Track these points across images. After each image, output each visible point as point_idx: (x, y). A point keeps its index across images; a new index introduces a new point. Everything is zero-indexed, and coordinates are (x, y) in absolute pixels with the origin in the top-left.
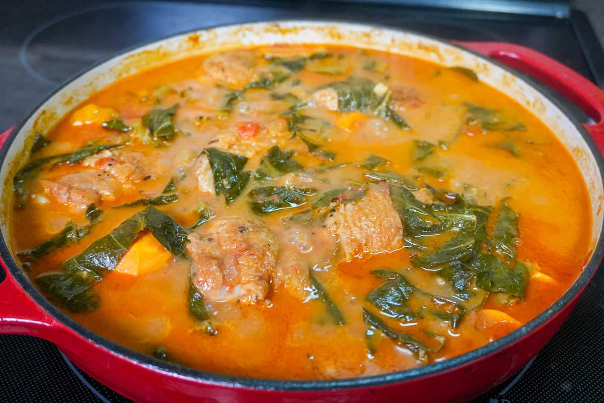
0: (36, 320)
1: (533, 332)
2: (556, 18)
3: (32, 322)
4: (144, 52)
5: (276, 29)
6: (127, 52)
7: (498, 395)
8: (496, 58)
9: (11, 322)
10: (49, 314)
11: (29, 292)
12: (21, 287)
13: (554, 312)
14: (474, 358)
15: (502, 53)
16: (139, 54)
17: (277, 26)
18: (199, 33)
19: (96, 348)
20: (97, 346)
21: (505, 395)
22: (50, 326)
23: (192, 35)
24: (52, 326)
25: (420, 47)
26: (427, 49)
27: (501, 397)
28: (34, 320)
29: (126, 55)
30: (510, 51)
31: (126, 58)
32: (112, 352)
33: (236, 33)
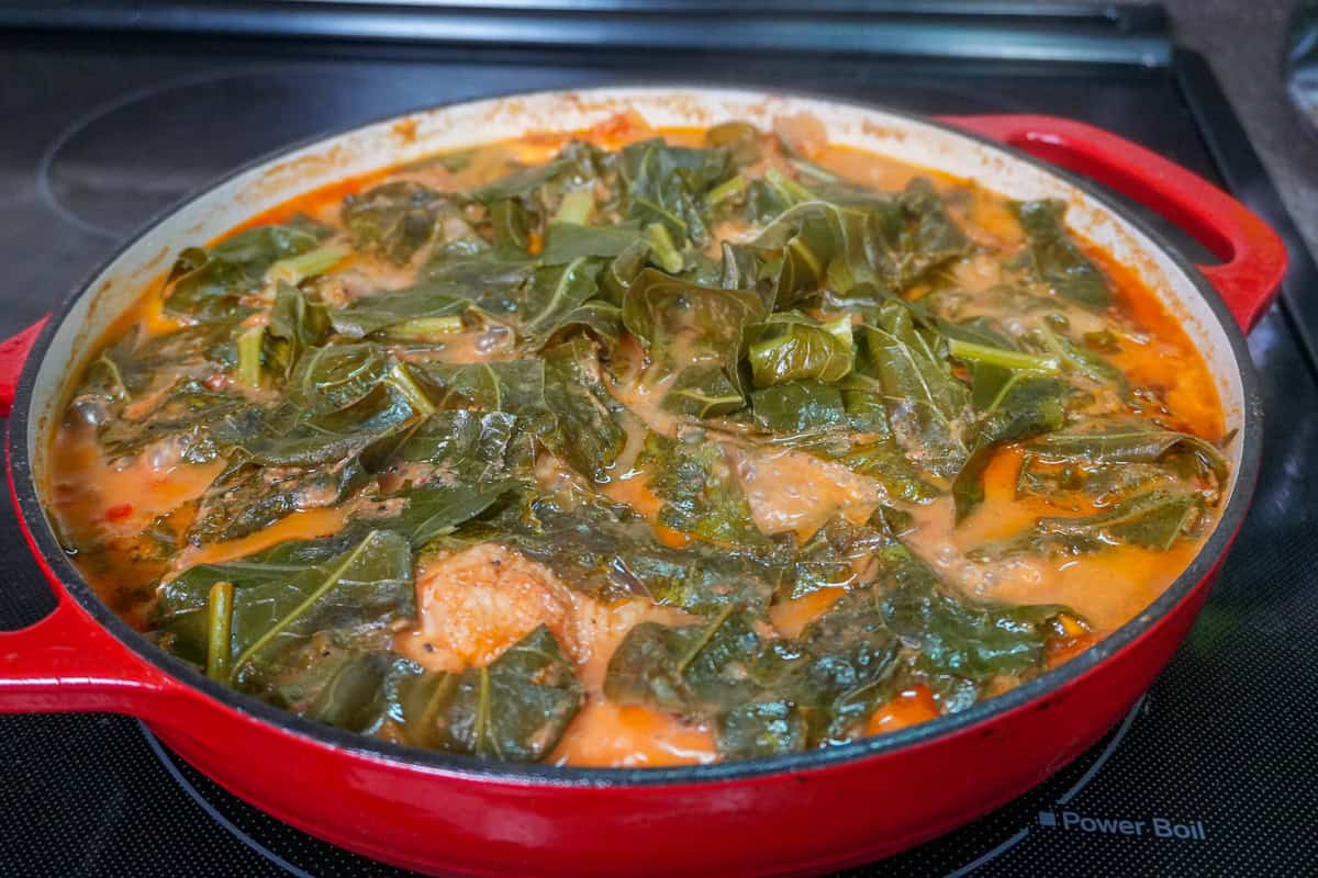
0: (129, 679)
1: (1112, 658)
2: (1144, 66)
3: (120, 682)
4: (304, 160)
5: (570, 104)
6: (269, 160)
7: (1056, 804)
8: (1021, 146)
9: (78, 685)
10: (154, 666)
11: (111, 628)
12: (92, 618)
13: (1154, 620)
14: (999, 710)
15: (1031, 136)
16: (294, 165)
17: (575, 99)
18: (415, 118)
19: (253, 726)
20: (254, 720)
21: (1068, 804)
22: (157, 690)
23: (399, 122)
24: (160, 688)
25: (868, 129)
26: (881, 133)
27: (1062, 808)
28: (123, 679)
29: (268, 167)
30: (1048, 132)
31: (270, 173)
32: (286, 731)
33: (489, 117)
